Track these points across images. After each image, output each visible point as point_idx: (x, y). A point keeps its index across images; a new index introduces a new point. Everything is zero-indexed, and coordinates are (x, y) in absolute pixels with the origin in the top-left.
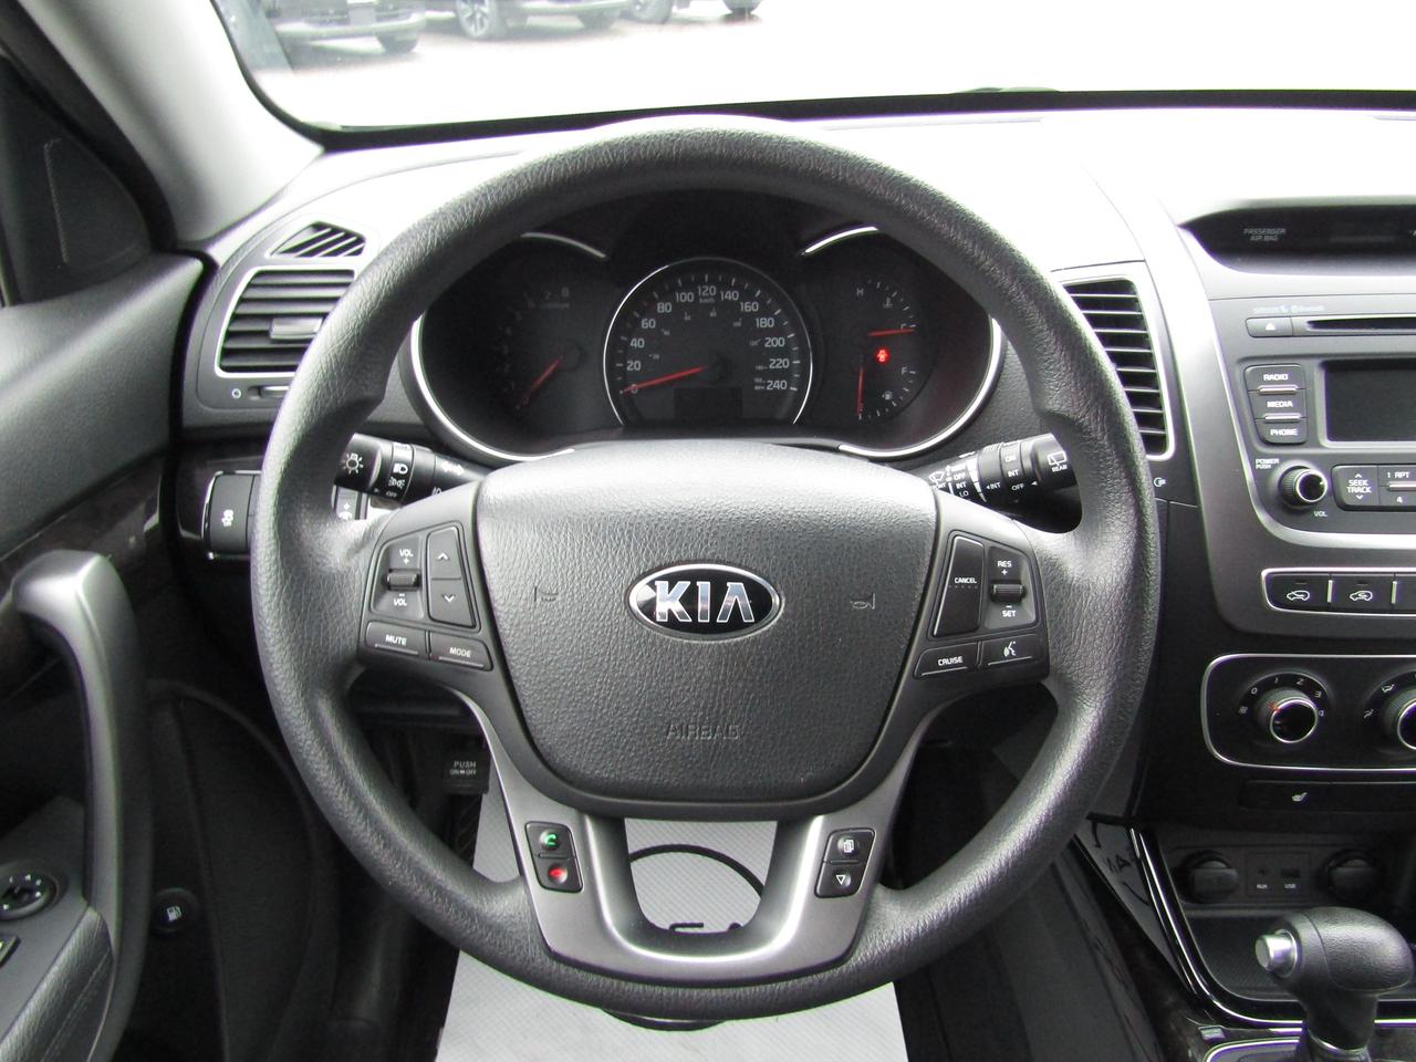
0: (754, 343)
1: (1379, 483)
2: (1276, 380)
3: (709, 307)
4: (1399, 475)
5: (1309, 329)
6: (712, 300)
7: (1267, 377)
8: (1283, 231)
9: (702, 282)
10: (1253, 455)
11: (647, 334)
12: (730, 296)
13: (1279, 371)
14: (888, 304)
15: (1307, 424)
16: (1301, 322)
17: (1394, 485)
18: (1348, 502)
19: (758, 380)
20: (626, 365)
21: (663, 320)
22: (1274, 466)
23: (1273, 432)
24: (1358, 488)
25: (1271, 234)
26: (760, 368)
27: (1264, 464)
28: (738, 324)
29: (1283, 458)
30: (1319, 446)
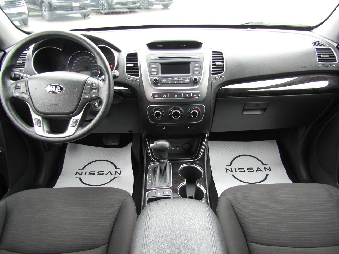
0: (92, 65)
1: (167, 80)
2: (153, 66)
3: (85, 59)
4: (170, 79)
5: (158, 59)
6: (85, 58)
7: (152, 65)
8: (162, 45)
9: (83, 55)
10: (150, 76)
11: (75, 63)
12: (88, 57)
13: (154, 65)
14: (112, 58)
15: (157, 71)
16: (157, 58)
17: (169, 80)
18: (162, 82)
19: (93, 70)
20: (72, 68)
21: (78, 61)
22: (153, 78)
23: (153, 73)
24: (164, 81)
25: (161, 46)
26: (93, 68)
27: (151, 78)
28: (89, 62)
29: (154, 77)
30: (159, 75)
